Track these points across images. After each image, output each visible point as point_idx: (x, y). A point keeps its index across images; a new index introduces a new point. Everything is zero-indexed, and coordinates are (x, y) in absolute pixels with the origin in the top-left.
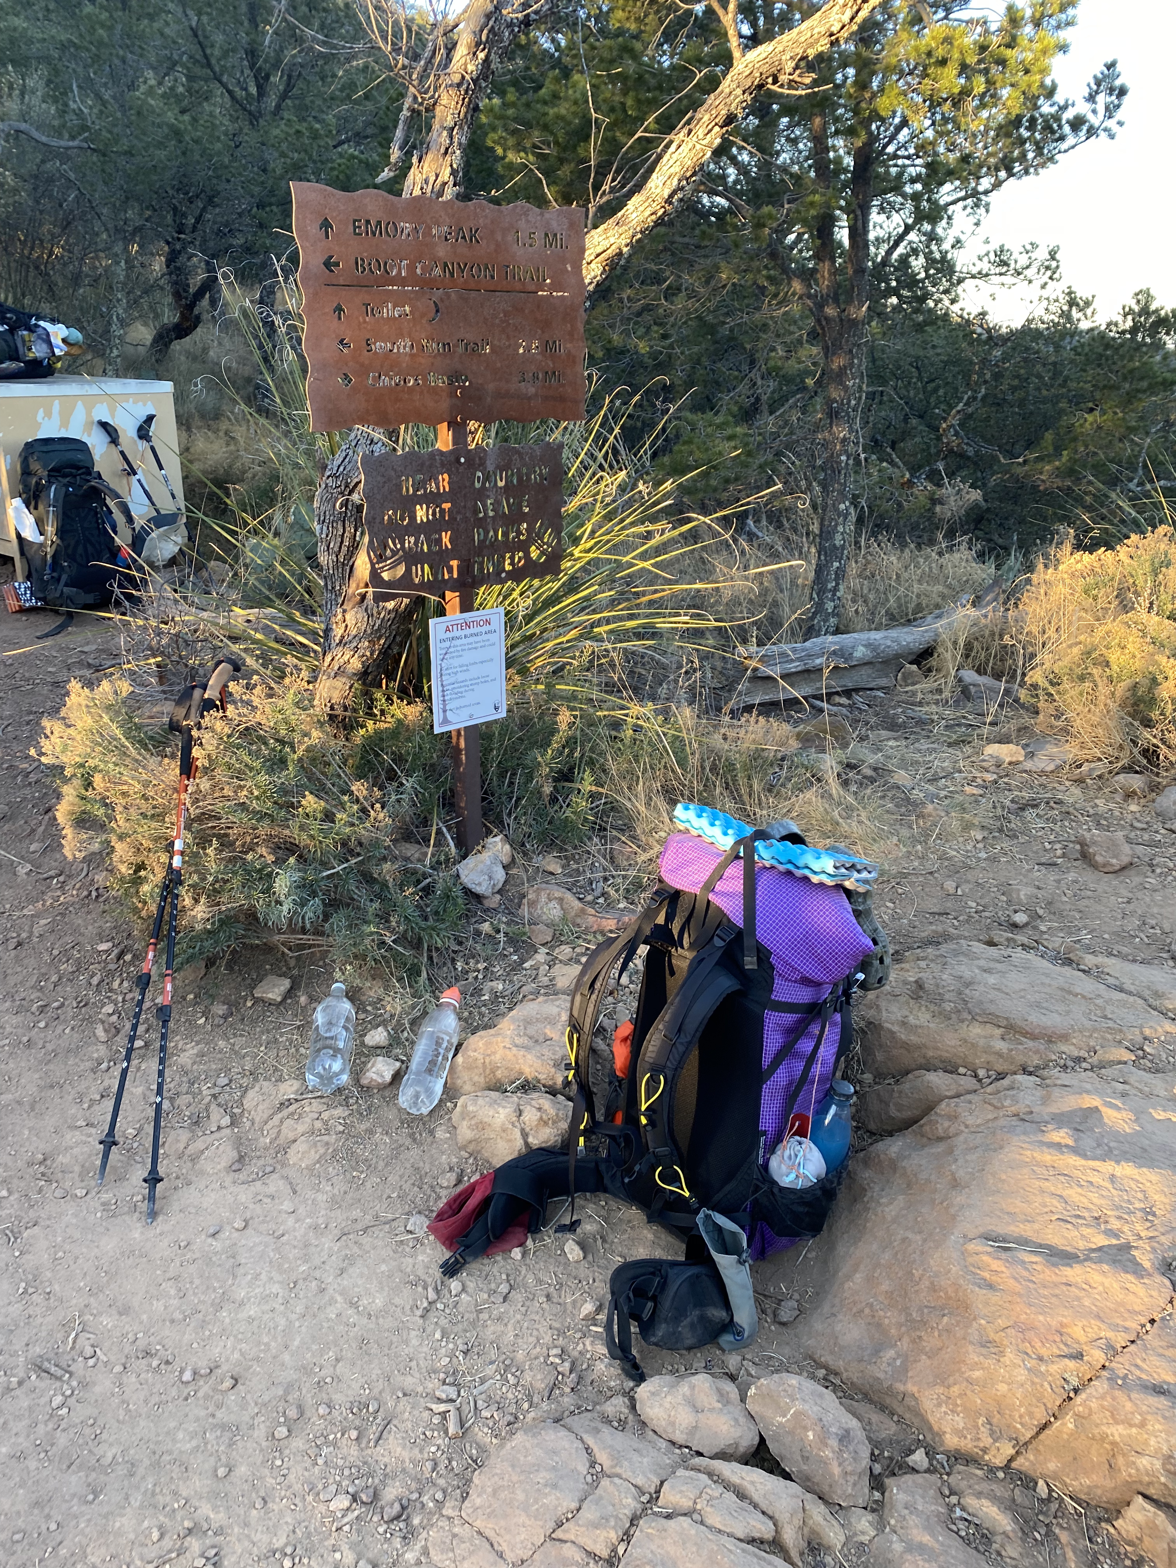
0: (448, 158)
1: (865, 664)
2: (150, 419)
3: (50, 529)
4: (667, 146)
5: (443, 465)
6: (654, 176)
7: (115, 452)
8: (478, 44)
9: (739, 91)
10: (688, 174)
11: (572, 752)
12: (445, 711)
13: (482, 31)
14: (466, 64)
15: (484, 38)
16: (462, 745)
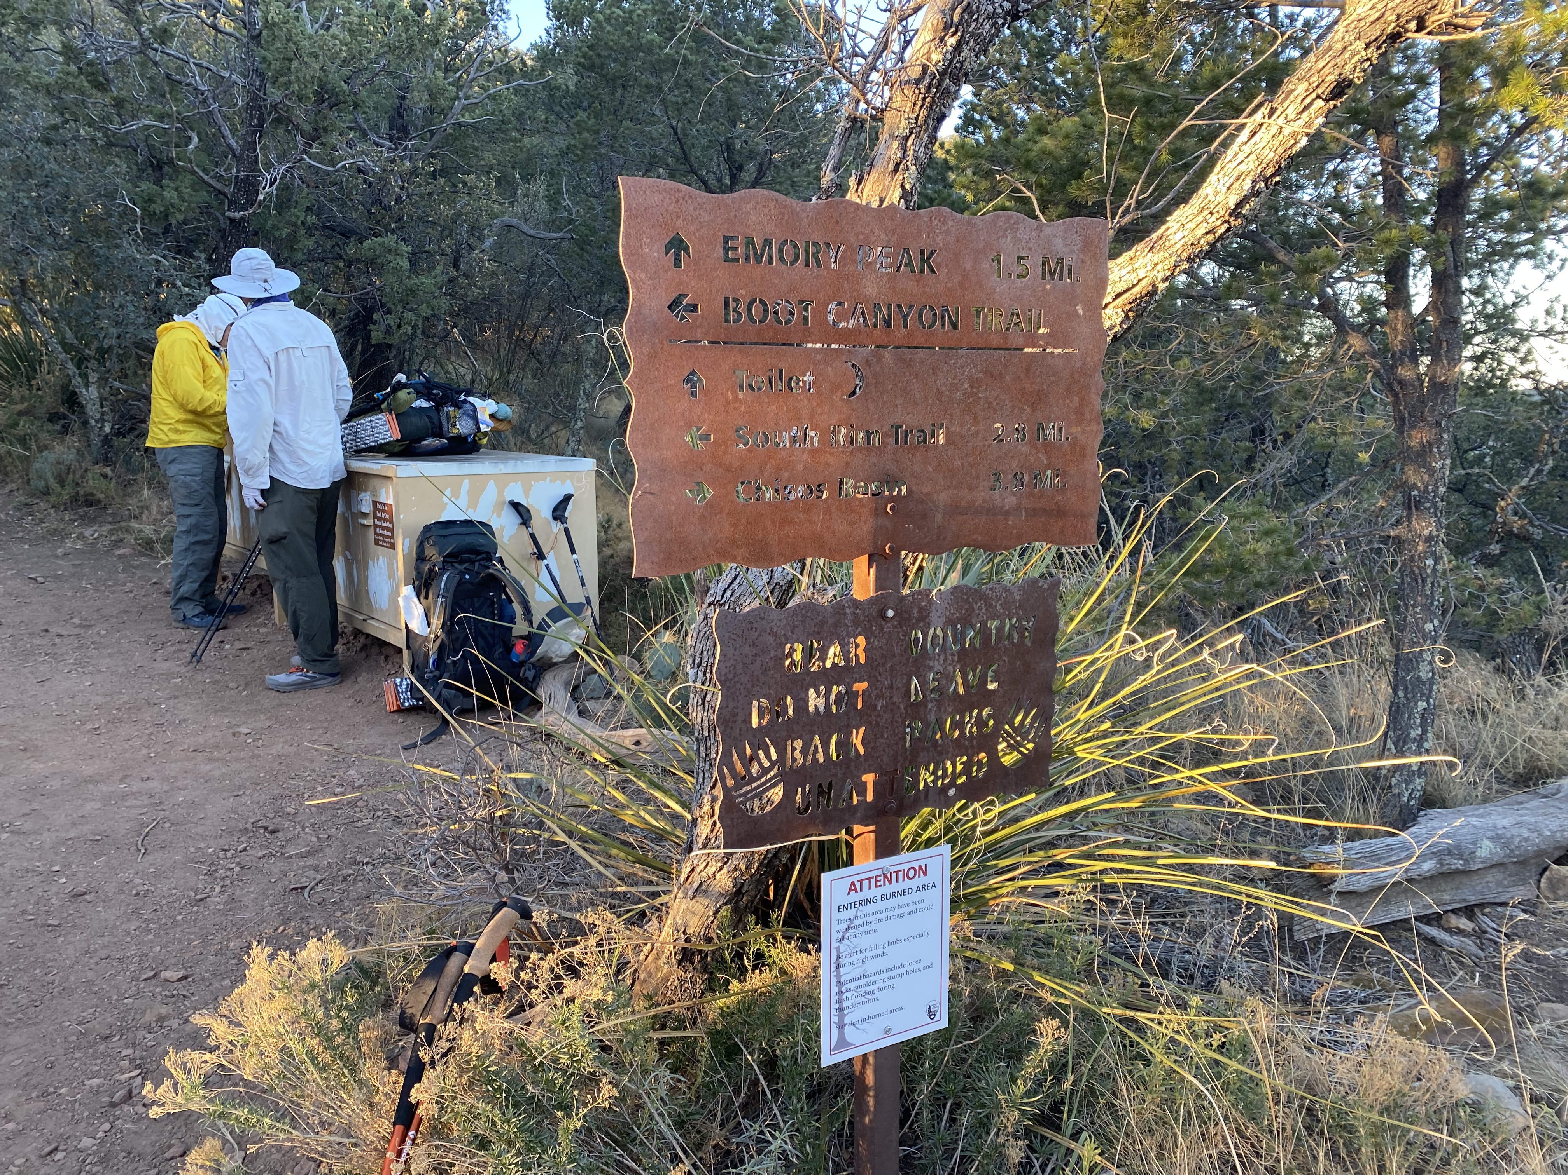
0: (899, 177)
1: (1492, 866)
2: (568, 498)
3: (436, 622)
4: (1232, 137)
5: (856, 622)
6: (1212, 178)
7: (525, 533)
8: (946, 27)
9: (1360, 45)
10: (1269, 173)
11: (1058, 1081)
12: (841, 1027)
13: (953, 9)
14: (929, 52)
15: (956, 19)
16: (870, 1079)
